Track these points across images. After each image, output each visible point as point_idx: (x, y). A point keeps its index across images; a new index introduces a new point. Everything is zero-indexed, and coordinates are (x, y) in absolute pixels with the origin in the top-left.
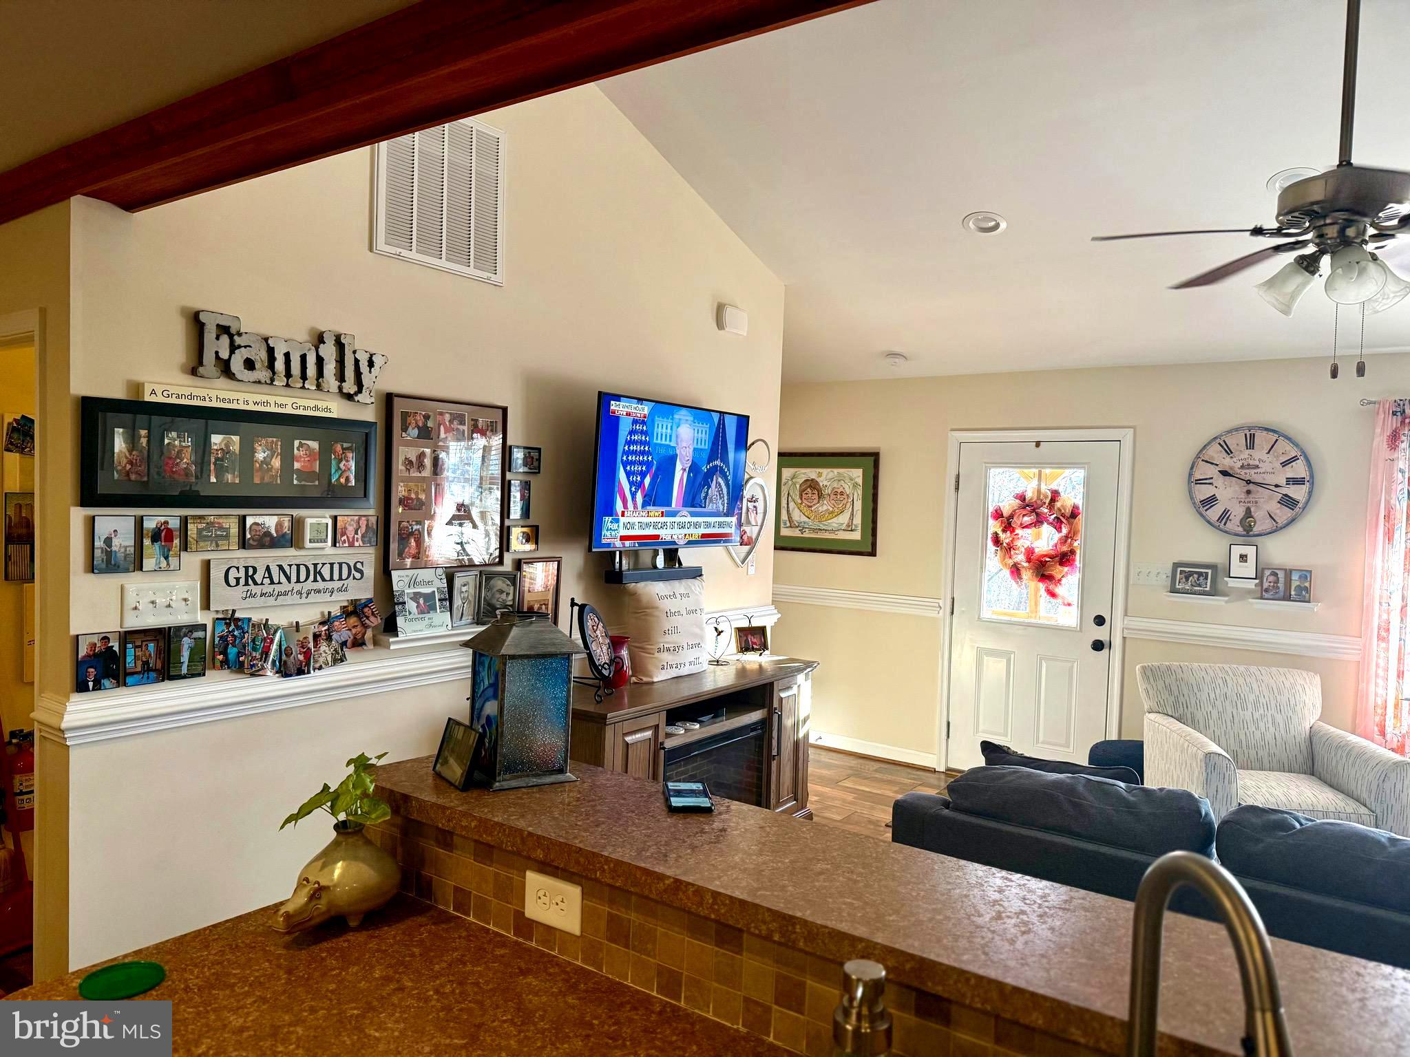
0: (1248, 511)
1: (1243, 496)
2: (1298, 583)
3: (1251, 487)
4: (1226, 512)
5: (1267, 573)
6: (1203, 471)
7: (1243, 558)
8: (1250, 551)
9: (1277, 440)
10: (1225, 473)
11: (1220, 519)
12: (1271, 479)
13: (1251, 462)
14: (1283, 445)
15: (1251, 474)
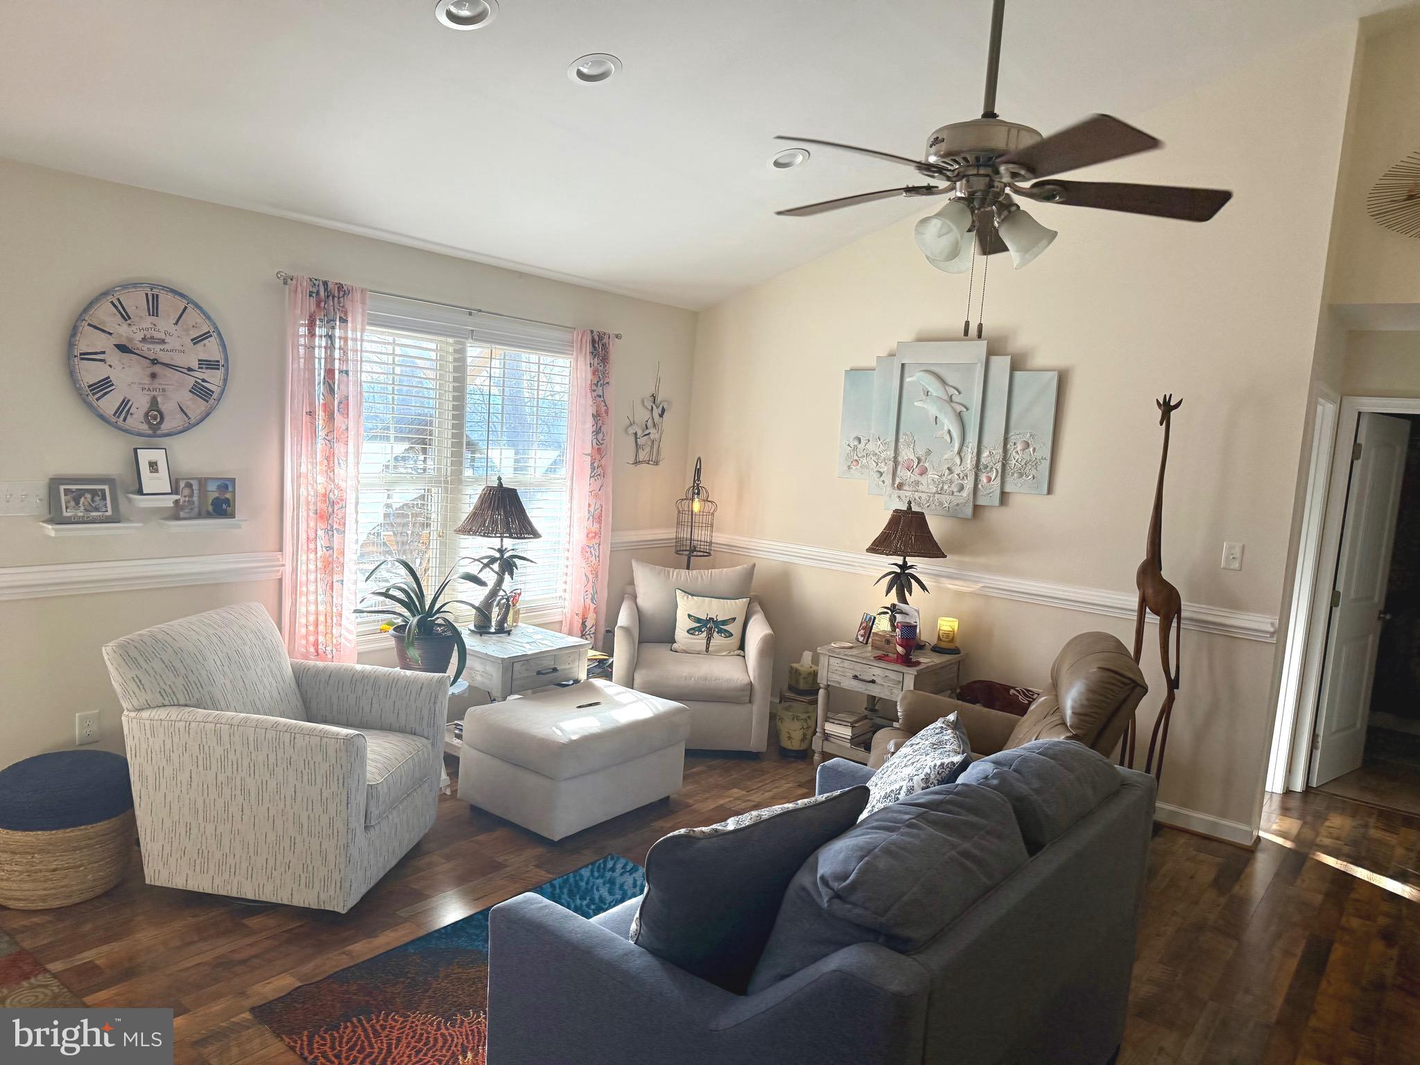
0: (154, 402)
1: (147, 380)
2: (216, 495)
3: (157, 369)
4: (125, 402)
5: (182, 484)
6: (89, 341)
7: (153, 466)
8: (158, 456)
9: (186, 308)
10: (123, 348)
11: (118, 412)
12: (180, 360)
13: (157, 335)
14: (192, 316)
15: (155, 350)
